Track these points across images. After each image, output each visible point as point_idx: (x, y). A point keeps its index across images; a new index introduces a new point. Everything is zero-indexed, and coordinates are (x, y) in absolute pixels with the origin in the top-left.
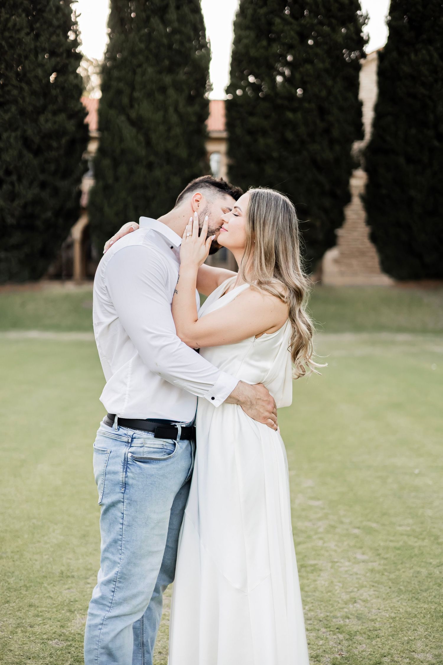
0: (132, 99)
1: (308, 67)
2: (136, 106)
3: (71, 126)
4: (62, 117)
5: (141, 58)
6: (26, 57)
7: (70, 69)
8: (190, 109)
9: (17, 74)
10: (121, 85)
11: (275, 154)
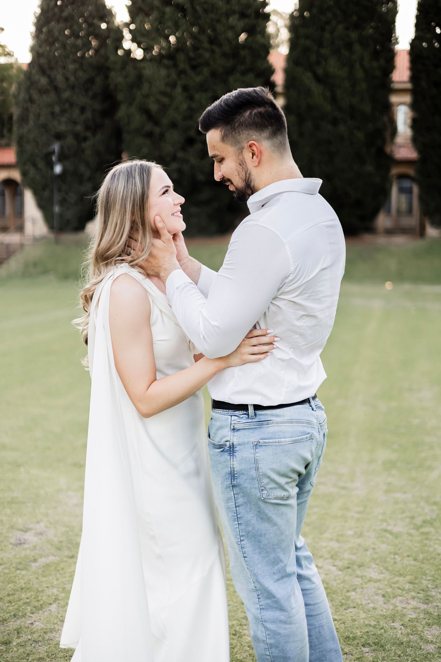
0: (319, 56)
2: (323, 63)
5: (329, 15)
6: (218, 21)
7: (258, 29)
8: (375, 64)
9: (209, 37)
10: (308, 43)
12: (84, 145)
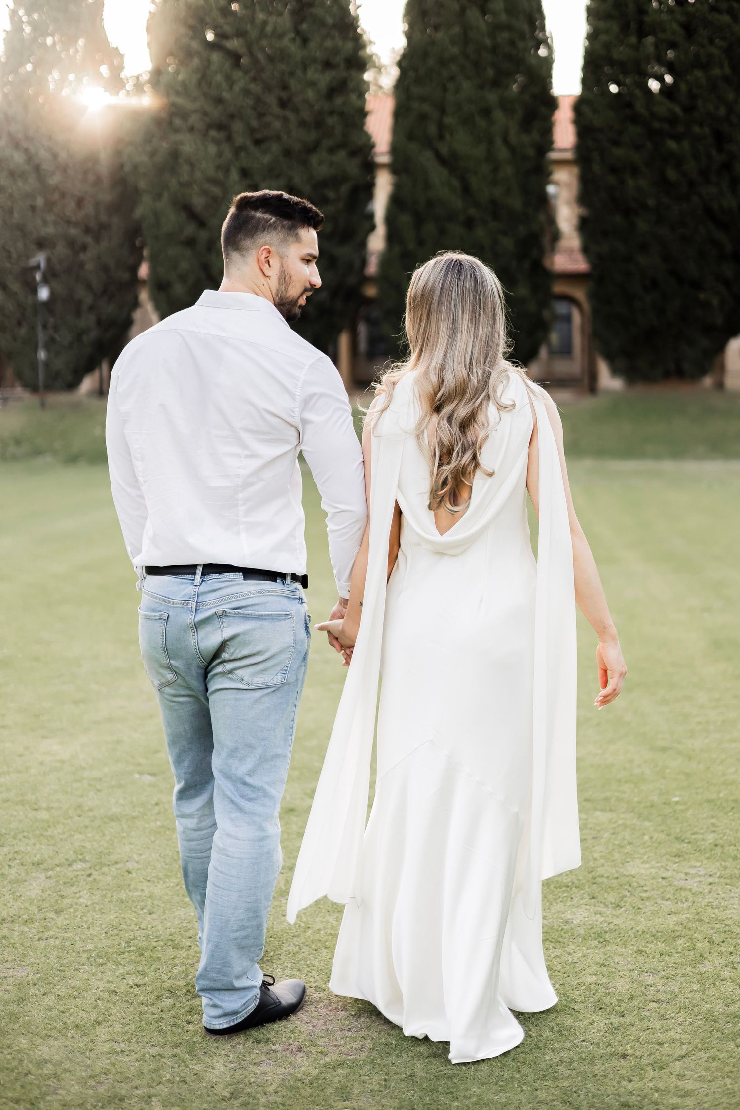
0: (441, 127)
1: (698, 73)
2: (448, 136)
3: (353, 167)
4: (342, 155)
5: (454, 68)
6: (292, 74)
7: (351, 85)
8: (526, 139)
10: (426, 108)
11: (651, 202)
12: (83, 257)
